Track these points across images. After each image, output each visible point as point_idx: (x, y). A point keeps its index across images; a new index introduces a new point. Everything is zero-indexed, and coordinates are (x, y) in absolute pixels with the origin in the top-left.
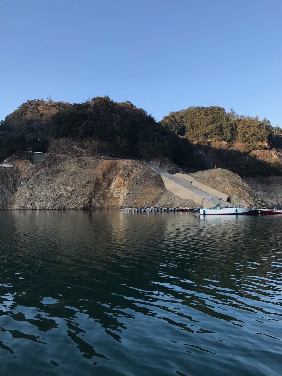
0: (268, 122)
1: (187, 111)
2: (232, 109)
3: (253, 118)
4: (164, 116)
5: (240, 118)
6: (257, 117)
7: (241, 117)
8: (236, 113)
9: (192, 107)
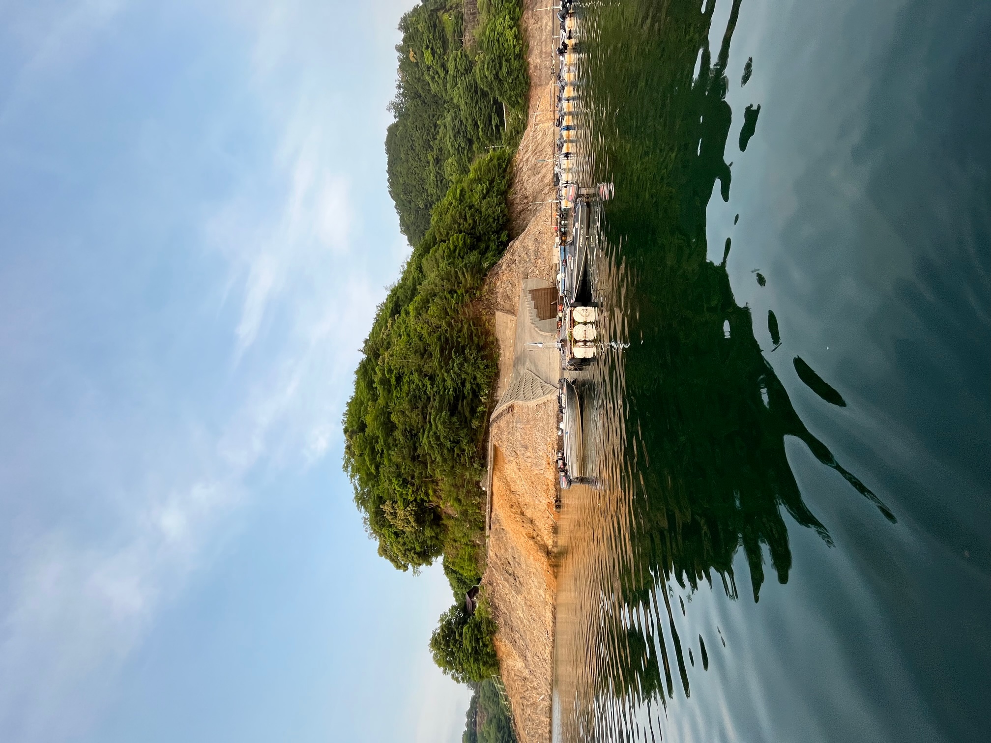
0: (404, 19)
1: (396, 201)
2: (389, 109)
3: (400, 60)
4: (408, 245)
5: (402, 90)
6: (396, 47)
7: (399, 87)
8: (393, 99)
9: (390, 192)
